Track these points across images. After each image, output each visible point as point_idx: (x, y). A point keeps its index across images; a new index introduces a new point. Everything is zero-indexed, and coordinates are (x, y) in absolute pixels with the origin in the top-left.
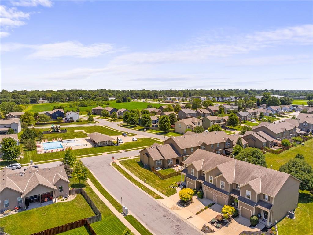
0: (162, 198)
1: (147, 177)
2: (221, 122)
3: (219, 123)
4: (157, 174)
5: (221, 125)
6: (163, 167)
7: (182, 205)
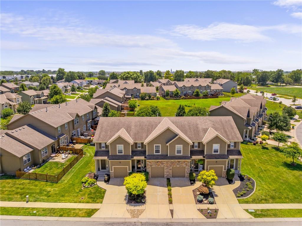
0: (96, 210)
1: (19, 190)
2: (42, 97)
3: (40, 98)
4: (36, 179)
5: (43, 99)
6: (35, 164)
7: (137, 202)
